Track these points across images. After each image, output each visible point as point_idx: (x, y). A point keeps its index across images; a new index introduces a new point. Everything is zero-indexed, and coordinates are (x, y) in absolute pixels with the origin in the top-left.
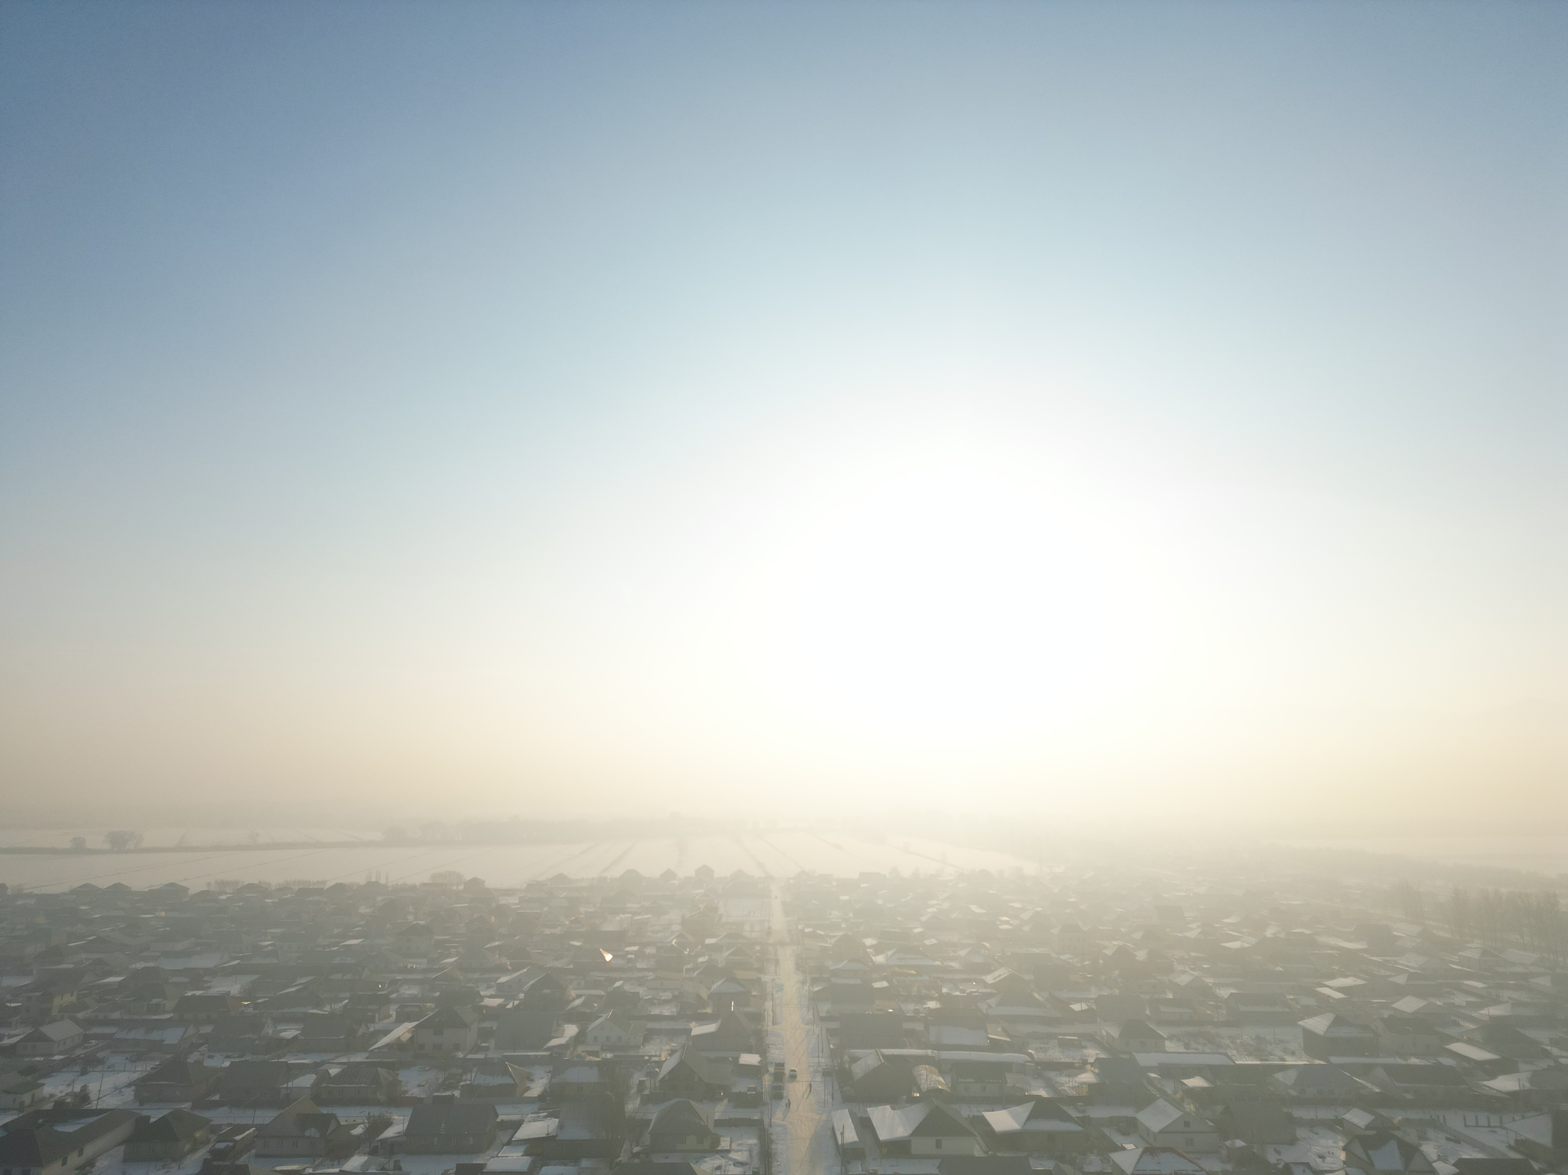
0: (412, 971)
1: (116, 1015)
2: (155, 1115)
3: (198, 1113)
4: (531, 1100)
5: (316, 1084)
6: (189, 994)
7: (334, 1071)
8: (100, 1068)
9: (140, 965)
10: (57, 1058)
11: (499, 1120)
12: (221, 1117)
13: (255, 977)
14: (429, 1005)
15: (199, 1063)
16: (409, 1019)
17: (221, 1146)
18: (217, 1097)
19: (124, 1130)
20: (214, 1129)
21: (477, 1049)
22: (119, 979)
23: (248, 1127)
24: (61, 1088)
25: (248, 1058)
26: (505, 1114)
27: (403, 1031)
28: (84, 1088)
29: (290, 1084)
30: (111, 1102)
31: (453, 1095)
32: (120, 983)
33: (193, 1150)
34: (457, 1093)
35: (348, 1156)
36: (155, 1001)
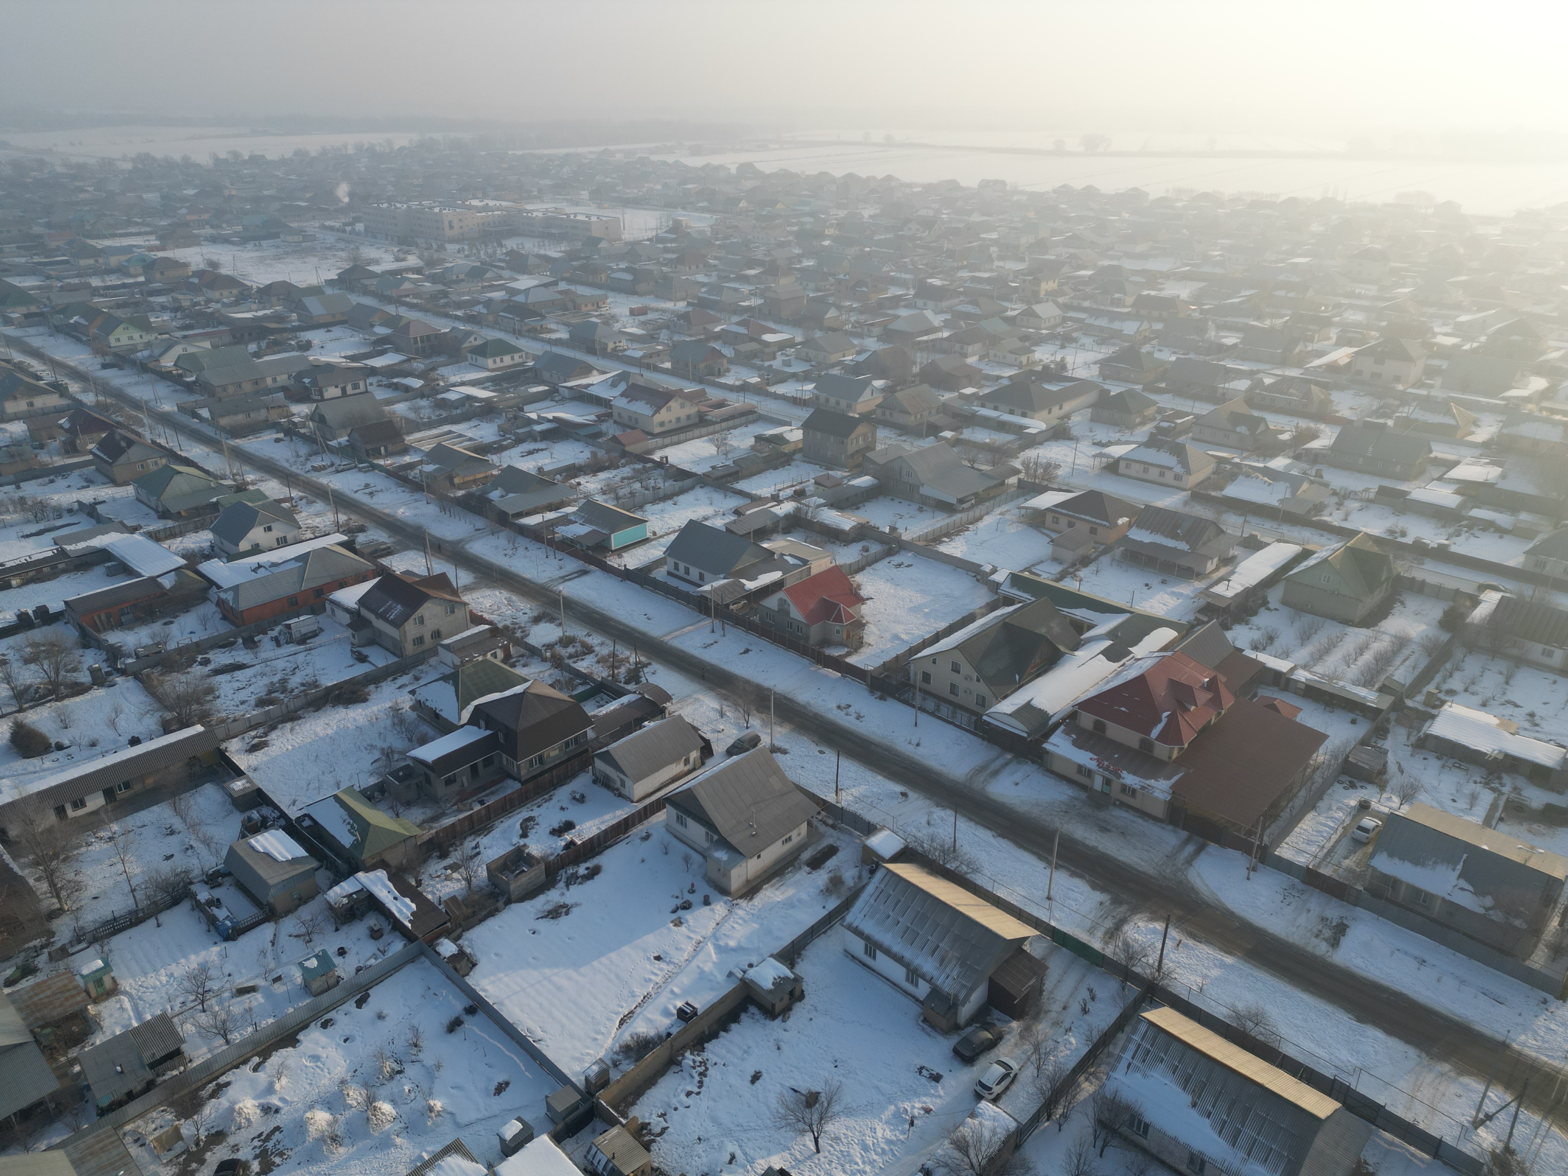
0: (1359, 296)
1: (1086, 304)
2: (1115, 390)
3: (1147, 394)
4: (1473, 445)
5: (1250, 389)
6: (1145, 293)
7: (1268, 381)
8: (1074, 345)
9: (1106, 263)
10: (1044, 332)
11: (1432, 455)
12: (1166, 401)
13: (1202, 284)
14: (1373, 333)
15: (1150, 354)
16: (1349, 343)
17: (1165, 424)
18: (1163, 385)
19: (1091, 397)
20: (1160, 410)
21: (1420, 384)
22: (1090, 273)
23: (1188, 414)
24: (1047, 356)
25: (1192, 356)
26: (1440, 451)
27: (1342, 355)
28: (1063, 359)
29: (1227, 385)
30: (1082, 373)
31: (1385, 424)
32: (1090, 276)
33: (1143, 423)
34: (1390, 423)
35: (1273, 456)
36: (1117, 295)
